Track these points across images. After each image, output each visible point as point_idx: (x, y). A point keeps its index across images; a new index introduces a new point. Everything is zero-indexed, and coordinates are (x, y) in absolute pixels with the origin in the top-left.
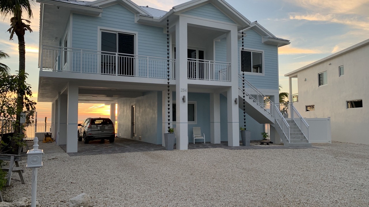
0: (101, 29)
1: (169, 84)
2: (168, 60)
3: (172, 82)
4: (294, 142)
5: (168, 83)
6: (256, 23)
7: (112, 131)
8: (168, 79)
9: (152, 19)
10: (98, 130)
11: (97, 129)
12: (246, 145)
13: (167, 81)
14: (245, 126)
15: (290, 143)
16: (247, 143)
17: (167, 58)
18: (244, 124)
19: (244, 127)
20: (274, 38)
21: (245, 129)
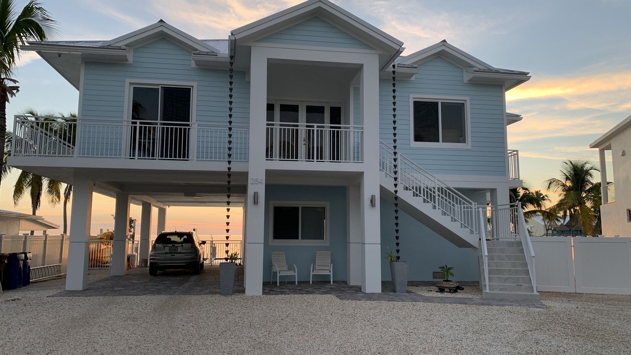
0: (131, 84)
1: (231, 170)
2: (229, 127)
3: (236, 167)
4: (501, 290)
5: (229, 169)
6: (444, 43)
7: (190, 254)
8: (229, 162)
9: (215, 58)
10: (166, 253)
11: (164, 252)
12: (397, 291)
13: (227, 165)
14: (398, 251)
15: (488, 291)
16: (398, 288)
17: (228, 124)
18: (396, 248)
19: (395, 254)
20: (490, 70)
21: (398, 258)
